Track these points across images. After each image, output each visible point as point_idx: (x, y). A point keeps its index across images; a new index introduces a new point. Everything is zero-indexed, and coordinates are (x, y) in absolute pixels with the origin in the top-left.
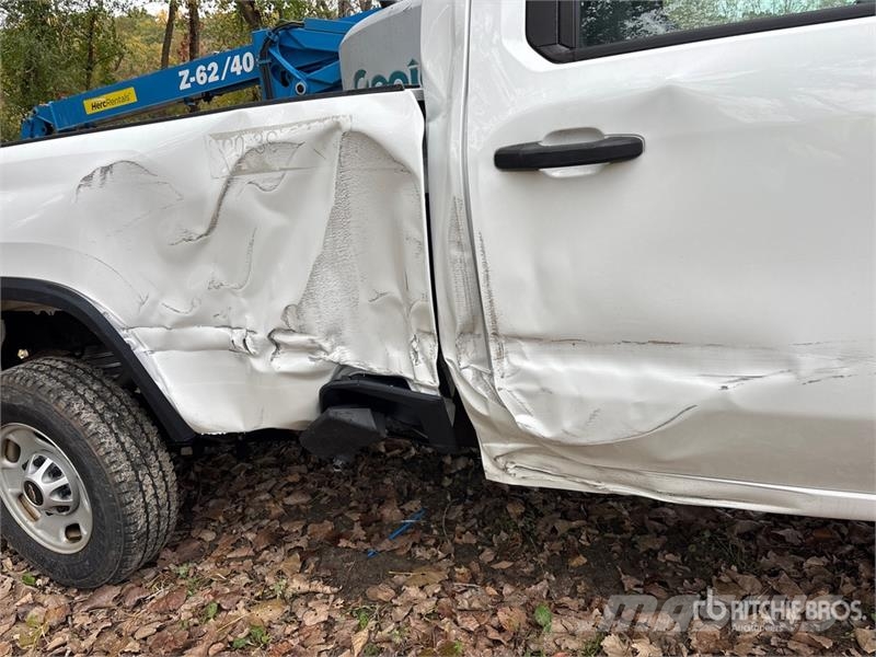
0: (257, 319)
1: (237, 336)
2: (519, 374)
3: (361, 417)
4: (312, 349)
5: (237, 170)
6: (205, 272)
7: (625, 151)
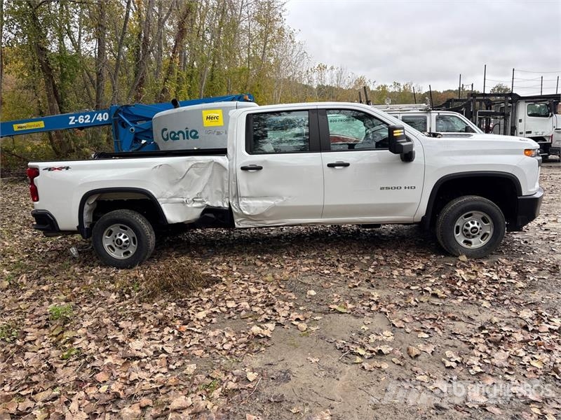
0: (190, 196)
1: (184, 200)
2: (244, 203)
3: (211, 215)
4: (201, 202)
5: (191, 167)
6: (180, 186)
7: (260, 168)
